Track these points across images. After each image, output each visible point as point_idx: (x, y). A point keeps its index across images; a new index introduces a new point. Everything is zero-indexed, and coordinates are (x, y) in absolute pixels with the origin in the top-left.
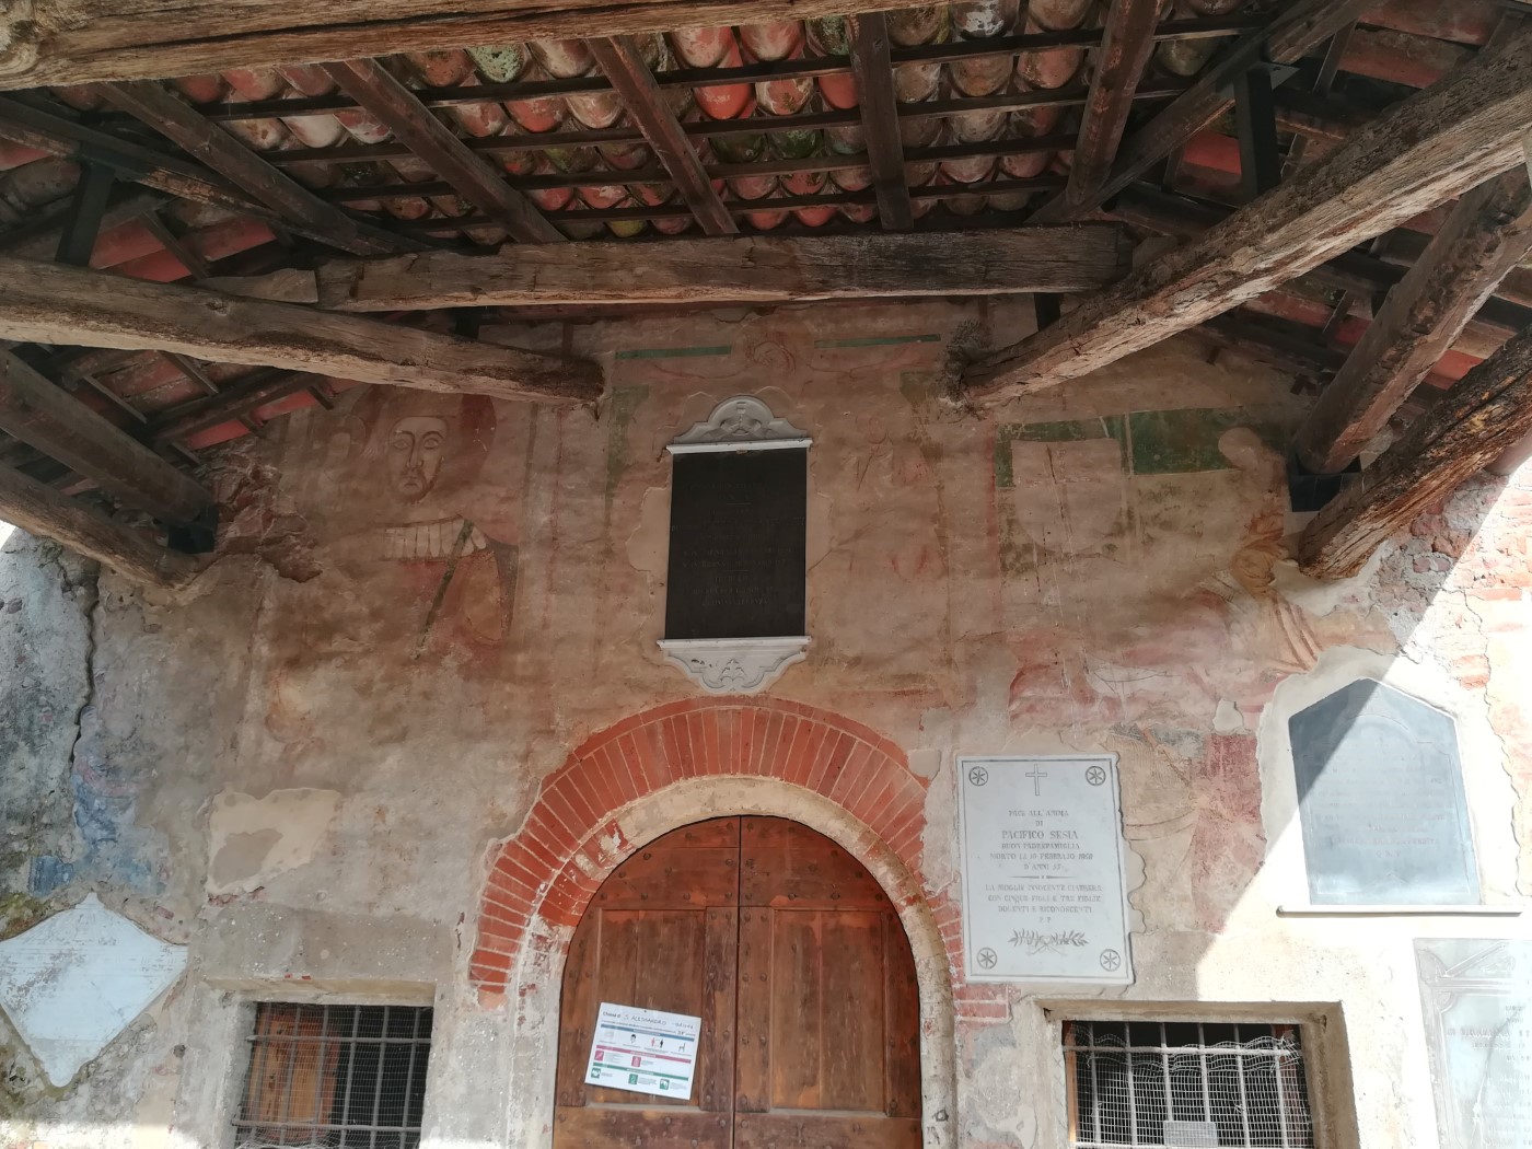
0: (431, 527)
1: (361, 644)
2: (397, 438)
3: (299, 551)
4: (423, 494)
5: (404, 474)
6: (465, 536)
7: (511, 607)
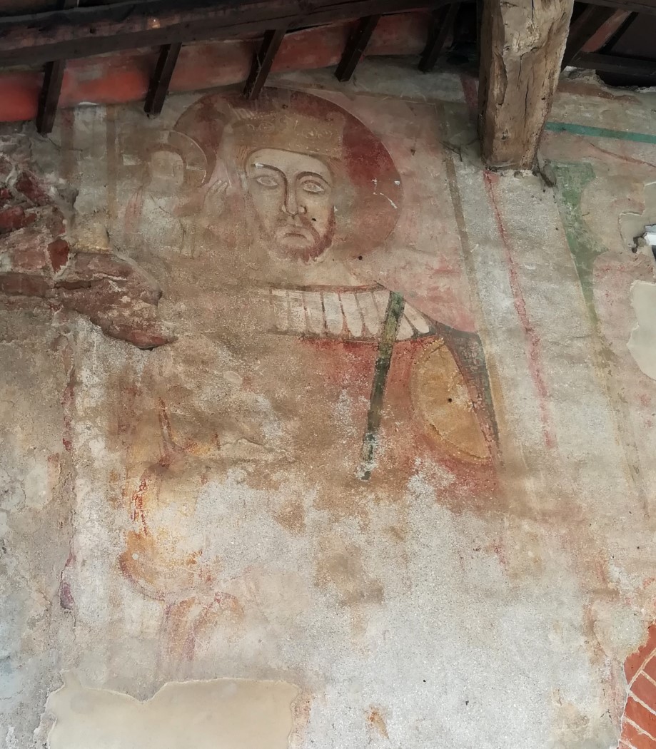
0: (342, 295)
1: (271, 450)
2: (258, 172)
3: (128, 305)
4: (318, 250)
5: (281, 220)
6: (396, 313)
7: (492, 415)
